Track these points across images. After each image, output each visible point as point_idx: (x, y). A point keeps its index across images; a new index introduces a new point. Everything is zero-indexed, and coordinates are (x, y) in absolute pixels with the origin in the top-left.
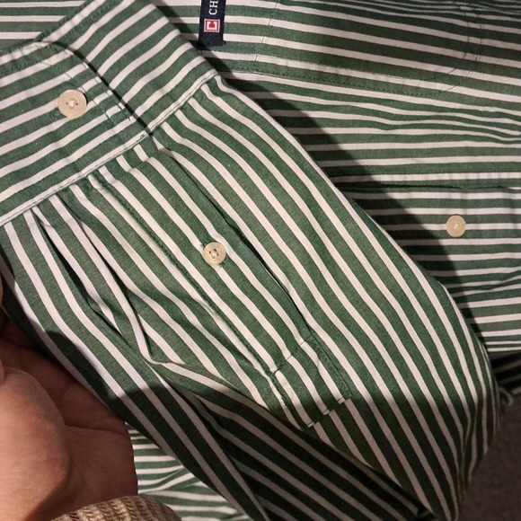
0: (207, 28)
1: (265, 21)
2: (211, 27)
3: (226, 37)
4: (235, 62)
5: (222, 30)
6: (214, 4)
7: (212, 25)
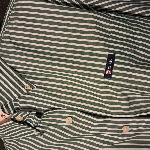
0: (107, 73)
1: (125, 72)
2: (108, 72)
3: (113, 76)
4: (115, 83)
5: (112, 74)
6: (110, 66)
7: (109, 72)
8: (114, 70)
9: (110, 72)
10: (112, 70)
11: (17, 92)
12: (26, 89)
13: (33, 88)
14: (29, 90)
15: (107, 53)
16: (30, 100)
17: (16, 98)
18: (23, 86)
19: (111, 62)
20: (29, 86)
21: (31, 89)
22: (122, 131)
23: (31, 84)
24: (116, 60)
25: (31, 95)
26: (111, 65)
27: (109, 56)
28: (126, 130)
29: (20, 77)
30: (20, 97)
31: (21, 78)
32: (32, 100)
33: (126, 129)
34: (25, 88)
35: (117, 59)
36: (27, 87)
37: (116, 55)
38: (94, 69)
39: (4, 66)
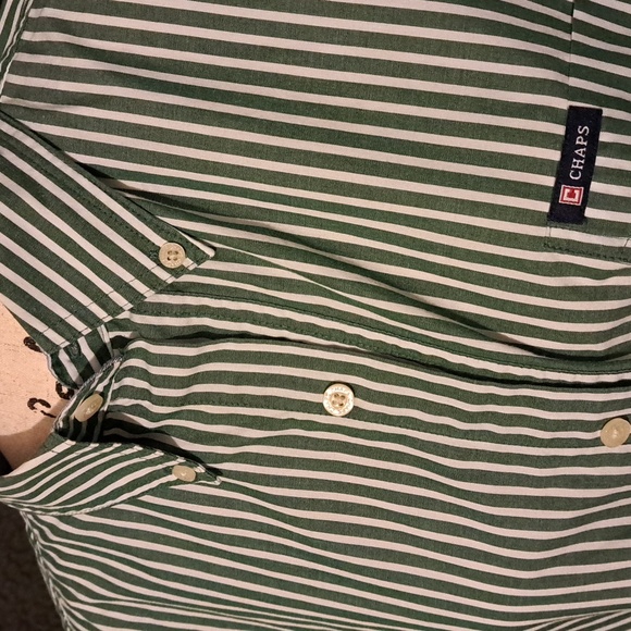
0: (565, 198)
2: (570, 197)
3: (590, 213)
4: (597, 247)
5: (585, 202)
6: (577, 164)
7: (571, 195)
8: (595, 187)
9: (577, 192)
10: (585, 183)
11: (126, 283)
12: (168, 264)
13: (199, 257)
14: (182, 270)
15: (563, 104)
16: (189, 315)
17: (121, 310)
18: (153, 252)
19: (583, 146)
20: (182, 252)
21: (189, 263)
22: (597, 442)
23: (188, 242)
24: (605, 137)
25: (191, 294)
26: (582, 158)
27: (573, 118)
28: (614, 436)
29: (133, 212)
30: (140, 306)
31: (139, 216)
32: (197, 316)
33: (615, 432)
34: (163, 260)
35: (609, 130)
36: (172, 257)
37: (607, 112)
38: (501, 180)
39: (48, 163)
